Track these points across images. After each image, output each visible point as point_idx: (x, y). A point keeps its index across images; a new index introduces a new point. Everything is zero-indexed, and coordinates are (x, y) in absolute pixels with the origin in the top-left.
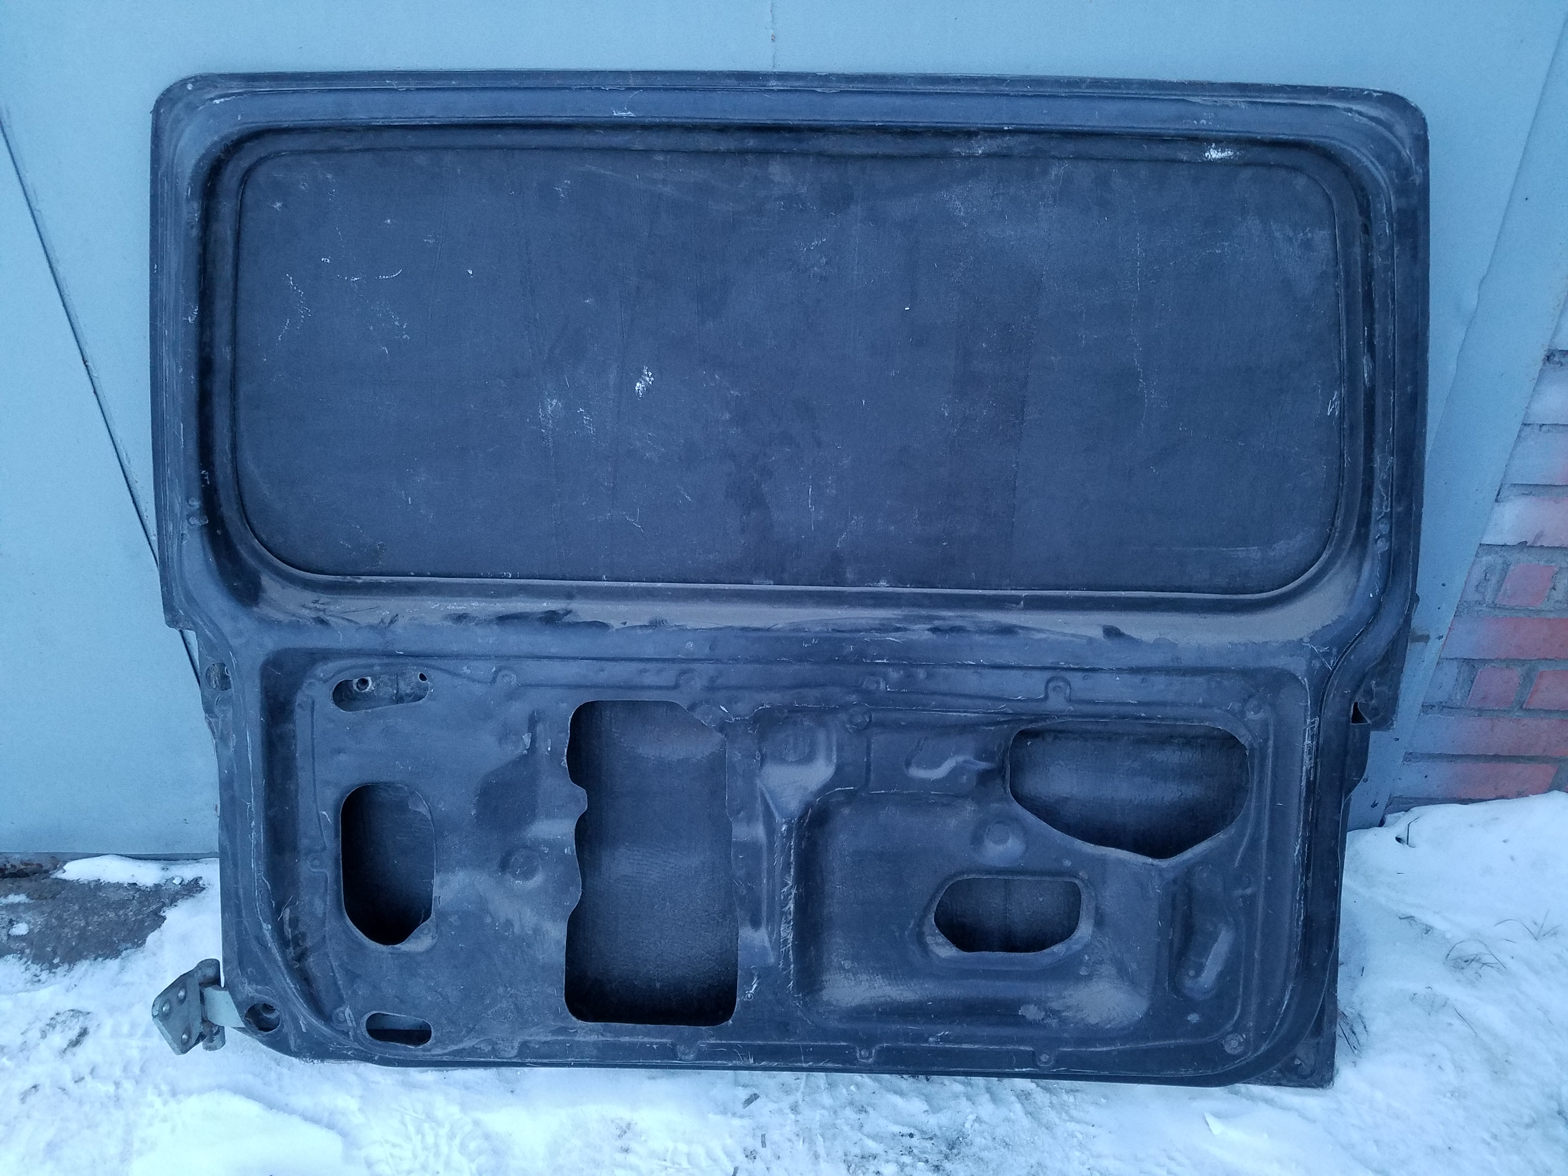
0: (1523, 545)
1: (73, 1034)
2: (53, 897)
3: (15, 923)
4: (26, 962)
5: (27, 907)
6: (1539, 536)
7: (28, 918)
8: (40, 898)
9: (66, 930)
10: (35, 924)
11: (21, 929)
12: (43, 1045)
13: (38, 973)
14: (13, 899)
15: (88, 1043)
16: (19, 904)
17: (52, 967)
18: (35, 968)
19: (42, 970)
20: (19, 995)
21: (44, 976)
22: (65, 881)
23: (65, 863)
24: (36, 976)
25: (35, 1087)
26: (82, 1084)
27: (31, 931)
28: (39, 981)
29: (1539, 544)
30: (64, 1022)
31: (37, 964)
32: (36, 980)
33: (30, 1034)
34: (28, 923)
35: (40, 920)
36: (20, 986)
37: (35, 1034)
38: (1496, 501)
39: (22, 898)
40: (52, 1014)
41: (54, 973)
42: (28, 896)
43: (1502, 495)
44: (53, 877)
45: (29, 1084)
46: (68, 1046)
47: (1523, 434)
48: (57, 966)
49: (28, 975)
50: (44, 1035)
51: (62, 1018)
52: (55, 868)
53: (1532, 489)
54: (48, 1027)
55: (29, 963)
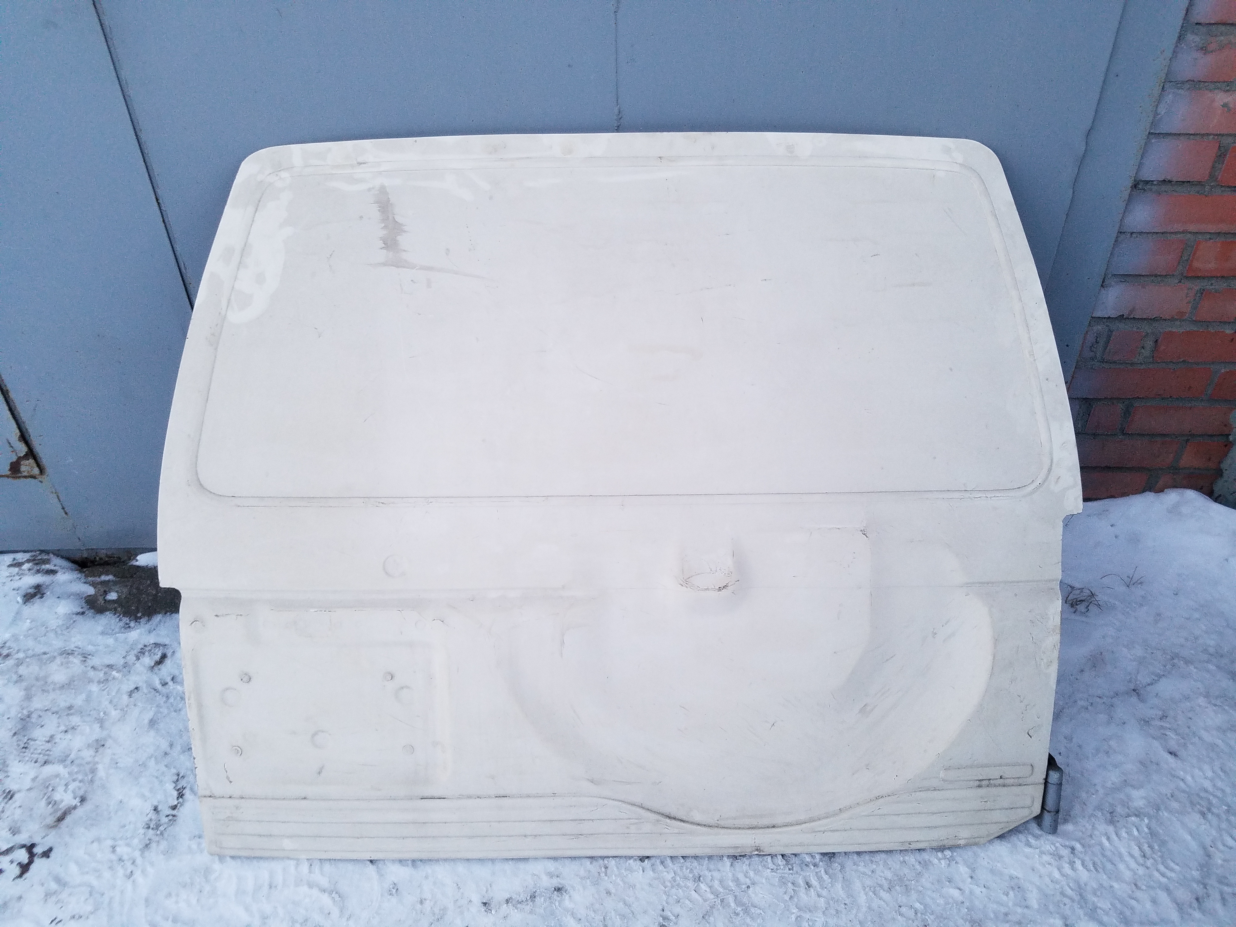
0: (1121, 318)
1: (157, 657)
2: (132, 577)
3: (108, 592)
4: (119, 616)
5: (115, 583)
6: (1131, 312)
7: (116, 590)
8: (122, 577)
9: (144, 596)
10: (122, 592)
11: (113, 596)
12: (138, 665)
13: (128, 622)
14: (104, 578)
15: (168, 662)
16: (109, 581)
17: (137, 619)
18: (126, 620)
19: (130, 621)
20: (117, 635)
21: (132, 624)
22: (138, 567)
23: (137, 555)
24: (127, 624)
25: (137, 688)
26: (167, 686)
27: (119, 597)
28: (129, 627)
29: (1132, 316)
30: (150, 650)
31: (127, 617)
32: (127, 627)
33: (128, 658)
34: (117, 592)
35: (125, 590)
36: (117, 630)
37: (131, 658)
38: (1102, 286)
39: (110, 577)
40: (141, 646)
41: (139, 622)
42: (114, 576)
43: (1107, 282)
44: (131, 564)
45: (132, 687)
46: (155, 664)
47: (1120, 239)
48: (140, 618)
49: (121, 624)
50: (138, 658)
51: (147, 649)
52: (130, 559)
53: (1125, 278)
54: (140, 654)
55: (121, 616)
